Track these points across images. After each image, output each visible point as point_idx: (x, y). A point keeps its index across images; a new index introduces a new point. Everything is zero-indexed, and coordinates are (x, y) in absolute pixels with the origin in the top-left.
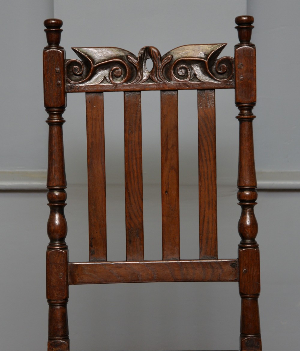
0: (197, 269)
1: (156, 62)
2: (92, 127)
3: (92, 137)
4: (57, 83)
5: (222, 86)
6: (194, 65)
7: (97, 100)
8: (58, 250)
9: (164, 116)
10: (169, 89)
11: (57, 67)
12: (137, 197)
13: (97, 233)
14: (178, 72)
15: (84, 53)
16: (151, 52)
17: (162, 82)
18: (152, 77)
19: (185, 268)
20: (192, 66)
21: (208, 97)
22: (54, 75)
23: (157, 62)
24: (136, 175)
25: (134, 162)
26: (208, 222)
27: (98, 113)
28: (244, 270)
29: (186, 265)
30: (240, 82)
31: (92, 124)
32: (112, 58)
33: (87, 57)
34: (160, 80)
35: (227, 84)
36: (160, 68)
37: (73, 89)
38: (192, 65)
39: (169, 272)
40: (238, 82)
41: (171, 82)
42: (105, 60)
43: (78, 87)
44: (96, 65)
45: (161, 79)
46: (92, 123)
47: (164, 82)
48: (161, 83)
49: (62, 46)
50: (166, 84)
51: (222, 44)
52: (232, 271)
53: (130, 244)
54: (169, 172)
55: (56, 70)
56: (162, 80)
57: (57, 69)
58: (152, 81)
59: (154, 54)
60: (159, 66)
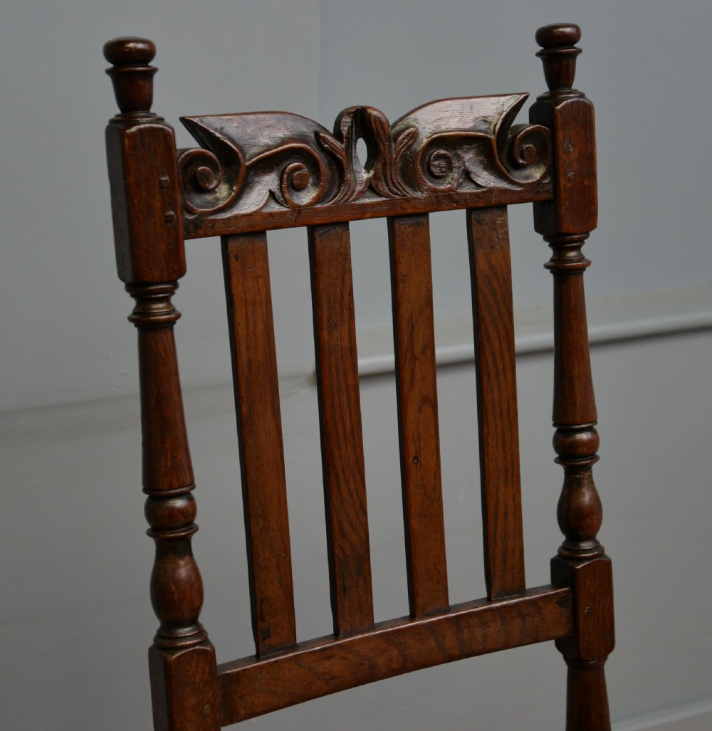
0: (490, 626)
1: (384, 146)
2: (247, 323)
3: (248, 349)
4: (167, 216)
5: (528, 197)
6: (463, 149)
7: (254, 251)
8: (197, 647)
9: (403, 278)
10: (416, 211)
11: (164, 175)
12: (354, 482)
13: (272, 584)
14: (433, 169)
15: (216, 130)
16: (373, 121)
17: (400, 195)
18: (377, 185)
19: (466, 627)
20: (459, 152)
21: (494, 224)
22: (158, 196)
23: (387, 147)
24: (349, 430)
25: (345, 398)
26: (506, 515)
27: (258, 285)
28: (587, 608)
29: (468, 622)
30: (569, 185)
31: (246, 316)
32: (284, 142)
33: (226, 141)
34: (395, 190)
35: (539, 192)
36: (393, 160)
37: (201, 228)
38: (459, 149)
39: (434, 643)
40: (564, 186)
41: (418, 194)
42: (269, 148)
43: (213, 222)
44: (250, 162)
45: (397, 189)
46: (246, 313)
47: (404, 195)
48: (397, 197)
49: (160, 115)
50: (407, 200)
51: (521, 94)
52: (561, 615)
53: (345, 594)
54: (420, 411)
55: (161, 181)
56: (399, 191)
57: (163, 179)
58: (375, 195)
59: (379, 126)
60: (392, 155)
